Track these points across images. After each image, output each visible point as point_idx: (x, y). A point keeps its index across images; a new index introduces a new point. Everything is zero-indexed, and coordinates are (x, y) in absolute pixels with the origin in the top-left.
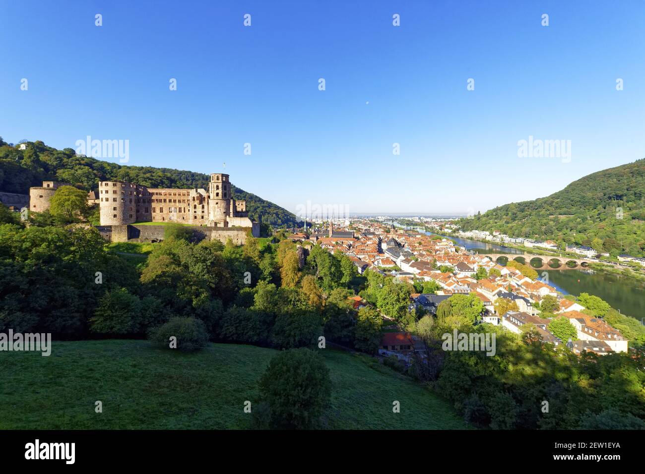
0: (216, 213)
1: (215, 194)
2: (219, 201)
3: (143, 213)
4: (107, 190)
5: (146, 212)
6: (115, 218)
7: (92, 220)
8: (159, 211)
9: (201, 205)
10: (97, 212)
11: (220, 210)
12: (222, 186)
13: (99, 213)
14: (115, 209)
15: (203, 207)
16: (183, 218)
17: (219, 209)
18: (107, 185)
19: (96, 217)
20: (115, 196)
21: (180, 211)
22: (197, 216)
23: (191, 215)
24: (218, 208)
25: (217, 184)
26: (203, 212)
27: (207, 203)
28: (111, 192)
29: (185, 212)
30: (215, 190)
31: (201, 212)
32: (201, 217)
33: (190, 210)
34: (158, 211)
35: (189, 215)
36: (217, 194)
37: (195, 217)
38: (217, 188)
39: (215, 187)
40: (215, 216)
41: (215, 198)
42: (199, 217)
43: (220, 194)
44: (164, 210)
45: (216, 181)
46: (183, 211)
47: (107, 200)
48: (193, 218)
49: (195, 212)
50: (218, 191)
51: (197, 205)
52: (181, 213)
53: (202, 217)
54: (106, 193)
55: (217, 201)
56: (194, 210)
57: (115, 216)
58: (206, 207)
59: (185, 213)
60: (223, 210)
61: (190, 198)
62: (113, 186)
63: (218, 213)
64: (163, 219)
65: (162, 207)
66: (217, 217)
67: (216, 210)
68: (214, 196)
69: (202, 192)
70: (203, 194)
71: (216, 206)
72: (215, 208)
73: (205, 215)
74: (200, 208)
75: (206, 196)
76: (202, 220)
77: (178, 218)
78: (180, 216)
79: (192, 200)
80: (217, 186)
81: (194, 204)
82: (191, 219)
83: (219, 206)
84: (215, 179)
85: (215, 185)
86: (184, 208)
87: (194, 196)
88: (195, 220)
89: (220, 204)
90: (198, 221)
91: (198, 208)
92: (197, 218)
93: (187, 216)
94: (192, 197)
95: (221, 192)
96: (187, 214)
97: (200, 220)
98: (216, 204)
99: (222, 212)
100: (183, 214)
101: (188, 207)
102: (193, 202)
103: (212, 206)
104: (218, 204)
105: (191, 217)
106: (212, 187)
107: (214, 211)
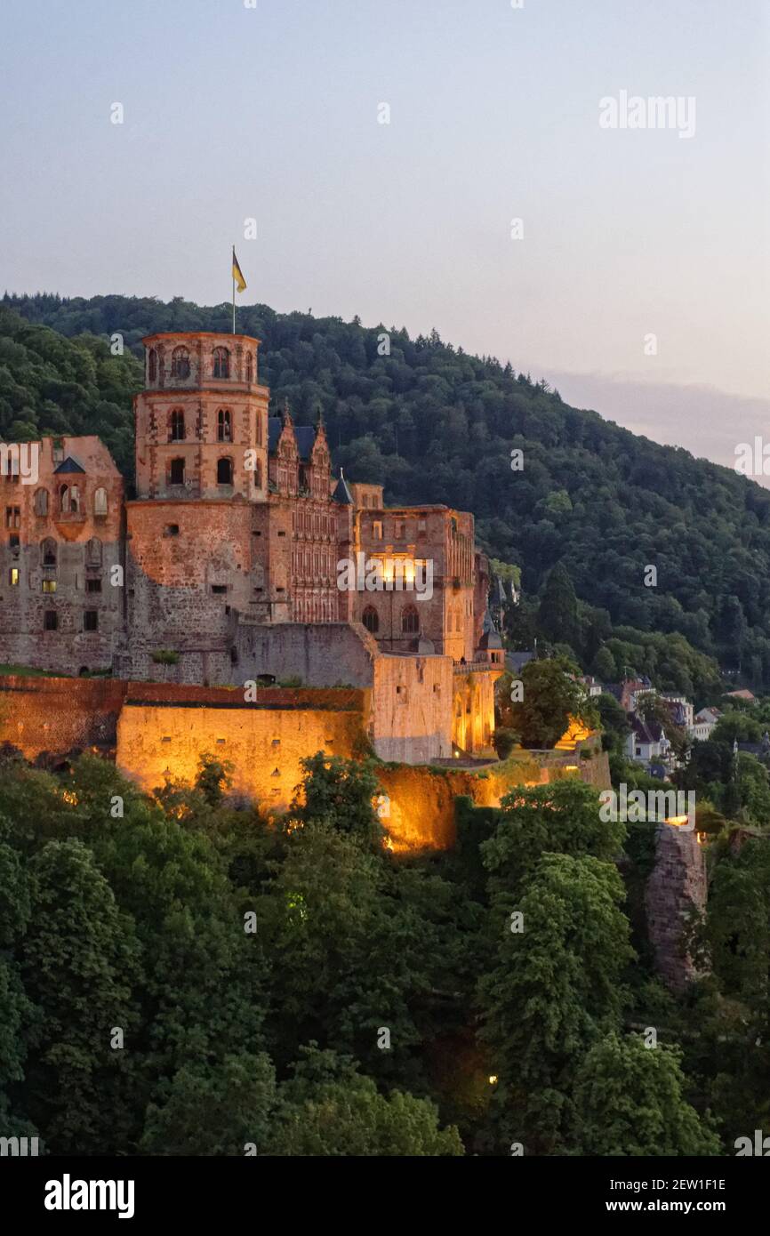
1: (162, 470)
2: (183, 516)
9: (83, 542)
11: (188, 571)
15: (93, 555)
17: (179, 568)
22: (60, 613)
23: (25, 606)
24: (177, 559)
25: (174, 398)
26: (93, 586)
30: (163, 439)
31: (81, 584)
32: (80, 623)
33: (22, 577)
35: (14, 603)
36: (177, 468)
37: (51, 621)
38: (177, 425)
39: (164, 420)
41: (164, 496)
42: (69, 620)
45: (170, 383)
48: (36, 622)
49: (48, 584)
50: (177, 450)
51: (59, 542)
53: (91, 621)
55: (165, 515)
56: (40, 575)
58: (109, 554)
60: (207, 577)
63: (178, 597)
66: (169, 618)
67: (162, 576)
68: (155, 480)
69: (91, 457)
70: (96, 470)
71: (166, 546)
72: (161, 558)
73: (103, 604)
74: (76, 561)
75: (112, 481)
76: (86, 635)
79: (31, 512)
80: (173, 413)
81: (41, 538)
82: (24, 629)
83: (182, 544)
84: (163, 373)
85: (165, 410)
87: (41, 483)
88: (49, 634)
89: (185, 534)
90: (64, 643)
91: (64, 560)
92: (61, 622)
93: (5, 613)
94: (33, 489)
95: (197, 451)
96: (1, 599)
97: (77, 638)
98: (166, 535)
99: (202, 586)
101: (9, 554)
102: (38, 526)
103: (141, 547)
104: (179, 533)
105: (24, 617)
106: (148, 422)
107: (154, 582)
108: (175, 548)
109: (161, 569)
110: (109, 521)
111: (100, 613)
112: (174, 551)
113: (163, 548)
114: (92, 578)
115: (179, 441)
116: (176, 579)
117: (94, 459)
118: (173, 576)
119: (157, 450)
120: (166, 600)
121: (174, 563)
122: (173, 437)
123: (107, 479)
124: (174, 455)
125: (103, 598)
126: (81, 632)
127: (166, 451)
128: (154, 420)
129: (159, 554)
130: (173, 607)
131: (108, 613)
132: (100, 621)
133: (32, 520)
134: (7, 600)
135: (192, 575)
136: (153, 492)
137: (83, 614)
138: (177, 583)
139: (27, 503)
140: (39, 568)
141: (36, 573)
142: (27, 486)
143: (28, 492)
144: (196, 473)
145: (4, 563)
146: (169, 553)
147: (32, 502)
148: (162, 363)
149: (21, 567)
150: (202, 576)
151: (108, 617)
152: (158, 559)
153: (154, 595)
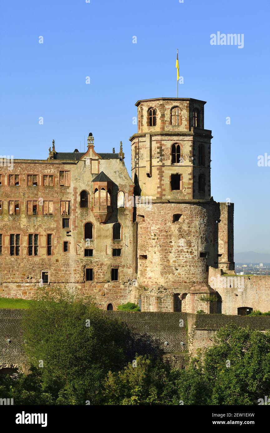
0: (172, 257)
1: (167, 181)
2: (186, 210)
9: (110, 226)
11: (189, 244)
12: (194, 147)
16: (45, 278)
17: (182, 242)
21: (32, 250)
22: (95, 270)
23: (73, 266)
24: (181, 236)
26: (117, 252)
27: (130, 217)
29: (49, 253)
30: (169, 162)
31: (110, 252)
32: (108, 276)
33: (71, 247)
35: (67, 265)
36: (175, 181)
37: (89, 275)
38: (176, 154)
39: (168, 151)
40: (166, 269)
41: (169, 197)
42: (101, 274)
43: (186, 180)
45: (168, 128)
46: (42, 251)
48: (80, 276)
49: (88, 252)
50: (175, 170)
51: (96, 225)
52: (37, 259)
53: (114, 275)
55: (174, 209)
56: (83, 246)
58: (126, 232)
59: (53, 258)
60: (198, 247)
61: (73, 197)
63: (182, 259)
66: (176, 273)
67: (172, 247)
68: (163, 187)
69: (115, 172)
70: (119, 180)
71: (174, 228)
72: (170, 236)
73: (123, 264)
74: (106, 237)
75: (128, 187)
76: (112, 284)
77: (26, 277)
78: (34, 271)
79: (78, 205)
80: (173, 146)
81: (85, 222)
82: (73, 280)
83: (185, 227)
84: (163, 122)
85: (168, 145)
86: (49, 236)
87: (84, 187)
88: (88, 283)
89: (187, 221)
90: (98, 289)
91: (99, 237)
92: (95, 276)
93: (60, 270)
94: (79, 191)
95: (190, 170)
96: (57, 261)
97: (106, 286)
98: (174, 221)
99: (196, 253)
100: (43, 260)
101: (63, 232)
102: (82, 215)
103: (154, 228)
104: (180, 220)
105: (73, 272)
106: (155, 151)
107: (165, 250)
108: (180, 229)
109: (171, 242)
110: (127, 212)
111: (120, 270)
112: (180, 231)
113: (172, 229)
114: (117, 248)
115: (178, 164)
116: (181, 248)
117: (117, 174)
118: (179, 247)
119: (164, 169)
120: (174, 262)
121: (180, 239)
122: (173, 161)
123: (125, 186)
124: (175, 173)
125: (123, 260)
126: (109, 282)
127: (169, 170)
128: (161, 150)
129: (169, 233)
130: (179, 266)
131: (125, 270)
132: (120, 274)
133: (79, 211)
134: (61, 261)
135: (190, 246)
136: (162, 194)
137: (110, 270)
138: (182, 251)
139: (75, 200)
140: (82, 241)
141: (81, 245)
142: (75, 189)
143: (76, 193)
144: (189, 184)
145: (59, 237)
146: (176, 232)
147: (79, 199)
148: (163, 116)
149: (71, 240)
150: (196, 247)
151: (126, 272)
152: (168, 236)
153: (165, 258)
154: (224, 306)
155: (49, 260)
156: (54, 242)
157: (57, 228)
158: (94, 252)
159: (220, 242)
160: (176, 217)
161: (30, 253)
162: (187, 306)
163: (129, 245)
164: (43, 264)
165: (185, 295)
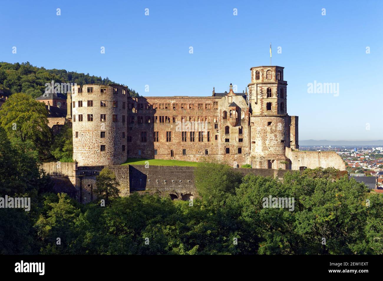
0: (267, 142)
1: (265, 106)
2: (274, 120)
3: (138, 142)
4: (90, 99)
5: (142, 141)
6: (102, 153)
7: (59, 155)
8: (166, 139)
9: (237, 127)
10: (67, 142)
11: (276, 136)
12: (278, 89)
13: (71, 143)
14: (103, 134)
15: (241, 132)
16: (207, 152)
17: (272, 135)
18: (90, 90)
19: (67, 150)
20: (103, 111)
21: (201, 139)
22: (230, 148)
23: (220, 146)
24: (272, 132)
25: (269, 85)
26: (241, 140)
27: (247, 123)
28: (97, 104)
29: (208, 140)
30: (266, 97)
31: (237, 140)
32: (237, 151)
33: (219, 138)
34: (162, 138)
35: (217, 146)
36: (269, 106)
37: (228, 151)
38: (269, 93)
39: (265, 92)
40: (265, 148)
41: (266, 114)
42: (234, 151)
43: (274, 105)
44: (173, 136)
45: (266, 81)
46: (205, 140)
47: (90, 118)
48: (223, 151)
49: (227, 140)
50: (269, 100)
51: (231, 127)
52: (203, 143)
53: (240, 151)
54: (89, 105)
55: (268, 119)
56: (225, 137)
57: (103, 148)
58: (245, 131)
59: (210, 143)
60: (280, 138)
61: (220, 114)
62: (100, 93)
63: (272, 143)
64: (172, 154)
65: (169, 130)
66: (269, 150)
67: (267, 137)
68: (263, 109)
69: (240, 102)
70: (242, 106)
71: (268, 128)
72: (266, 132)
73: (244, 146)
74: (236, 133)
75: (246, 109)
76: (239, 155)
77: (198, 152)
78: (202, 149)
79: (222, 118)
80: (268, 89)
81: (225, 126)
82: (220, 153)
83: (274, 128)
84: (263, 78)
85: (265, 88)
86: (208, 132)
87: (225, 109)
88: (227, 155)
89: (274, 125)
90: (232, 157)
91: (232, 133)
92: (231, 151)
93: (214, 149)
94: (223, 111)
95: (276, 100)
96: (212, 144)
97: (236, 156)
98: (268, 125)
99: (279, 140)
100: (206, 144)
101: (215, 130)
102: (224, 122)
103: (259, 129)
104: (271, 124)
105: (220, 150)
106: (259, 92)
107: (264, 139)
109: (267, 135)
110: (245, 121)
111: (242, 148)
112: (271, 130)
114: (241, 138)
115: (270, 98)
116: (272, 138)
117: (241, 103)
118: (271, 137)
119: (263, 100)
120: (269, 145)
121: (271, 134)
122: (268, 96)
123: (245, 108)
124: (269, 102)
125: (243, 144)
126: (237, 154)
127: (266, 100)
128: (262, 91)
129: (266, 131)
130: (271, 147)
131: (245, 148)
132: (242, 151)
133: (222, 120)
134: (214, 144)
135: (276, 137)
136: (262, 112)
137: (238, 149)
138: (272, 139)
139: (221, 115)
140: (224, 135)
141: (223, 137)
142: (221, 110)
143: (221, 112)
144: (276, 107)
145: (213, 133)
146: (269, 131)
147: (222, 115)
148: (263, 75)
149: (219, 134)
150: (279, 138)
151: (245, 150)
152: (265, 132)
153: (264, 143)
154: (292, 166)
155: (209, 144)
156: (211, 135)
157: (212, 129)
158: (230, 140)
159: (291, 135)
160: (269, 123)
161: (200, 141)
162: (275, 166)
163: (247, 137)
164: (206, 145)
165: (273, 161)
